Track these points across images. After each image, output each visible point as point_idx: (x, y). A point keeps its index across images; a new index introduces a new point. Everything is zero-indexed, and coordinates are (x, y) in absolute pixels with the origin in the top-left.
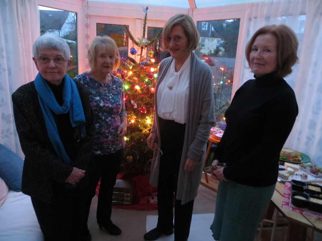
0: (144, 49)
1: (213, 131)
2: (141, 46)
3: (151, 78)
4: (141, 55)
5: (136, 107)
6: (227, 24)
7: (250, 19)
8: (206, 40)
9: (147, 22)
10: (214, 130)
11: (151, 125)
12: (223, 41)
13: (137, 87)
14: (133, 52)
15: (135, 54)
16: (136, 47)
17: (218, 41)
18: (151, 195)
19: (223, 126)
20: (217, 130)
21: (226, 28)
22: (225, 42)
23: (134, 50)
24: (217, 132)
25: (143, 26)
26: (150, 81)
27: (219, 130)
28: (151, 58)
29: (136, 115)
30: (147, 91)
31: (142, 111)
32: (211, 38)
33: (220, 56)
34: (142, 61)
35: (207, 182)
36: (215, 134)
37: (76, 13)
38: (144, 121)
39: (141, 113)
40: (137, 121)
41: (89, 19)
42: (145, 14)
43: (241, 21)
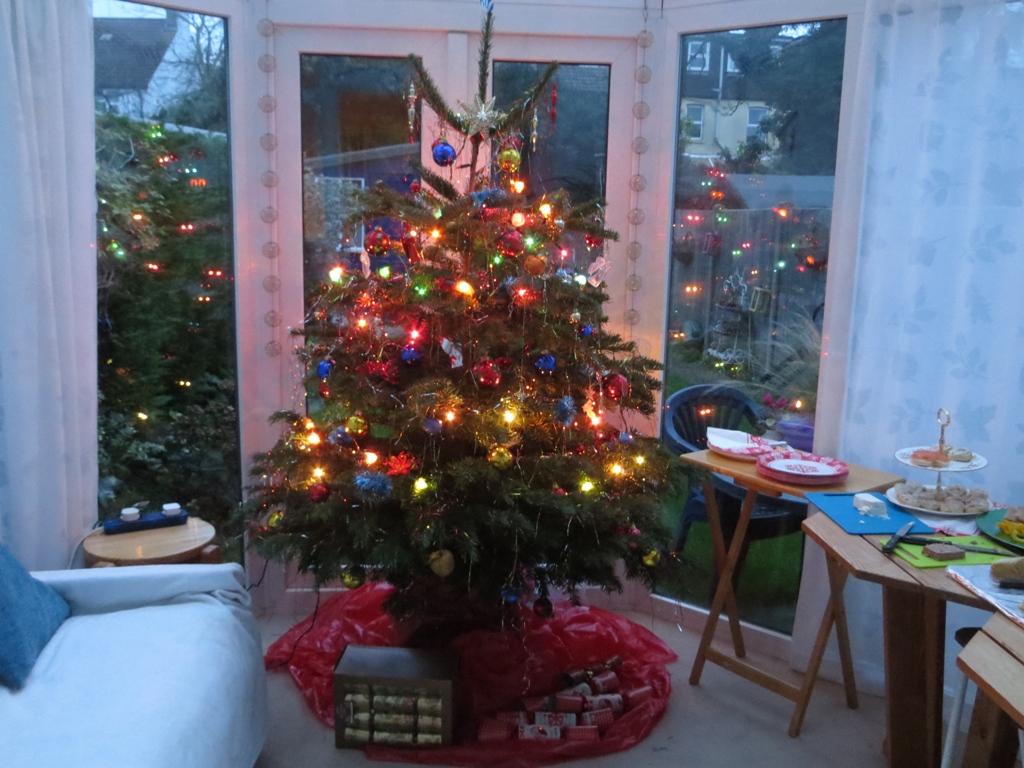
0: (482, 144)
1: (757, 451)
2: (472, 131)
3: (516, 251)
4: (473, 165)
5: (458, 363)
6: (784, 45)
7: (885, 19)
8: (708, 111)
9: (492, 41)
10: (762, 447)
11: (519, 430)
12: (774, 111)
13: (464, 288)
14: (444, 158)
15: (451, 163)
16: (453, 138)
17: (753, 113)
18: (524, 709)
19: (794, 433)
20: (774, 447)
21: (781, 60)
22: (780, 113)
23: (446, 148)
24: (773, 454)
25: (478, 57)
26: (510, 261)
27: (781, 446)
28: (511, 176)
29: (463, 393)
30: (502, 301)
31: (485, 378)
32: (724, 103)
33: (763, 171)
34: (478, 187)
35: (741, 653)
36: (769, 460)
37: (225, 20)
38: (493, 414)
39: (480, 383)
40: (464, 415)
41: (272, 37)
42: (487, 11)
43: (850, 24)
